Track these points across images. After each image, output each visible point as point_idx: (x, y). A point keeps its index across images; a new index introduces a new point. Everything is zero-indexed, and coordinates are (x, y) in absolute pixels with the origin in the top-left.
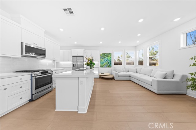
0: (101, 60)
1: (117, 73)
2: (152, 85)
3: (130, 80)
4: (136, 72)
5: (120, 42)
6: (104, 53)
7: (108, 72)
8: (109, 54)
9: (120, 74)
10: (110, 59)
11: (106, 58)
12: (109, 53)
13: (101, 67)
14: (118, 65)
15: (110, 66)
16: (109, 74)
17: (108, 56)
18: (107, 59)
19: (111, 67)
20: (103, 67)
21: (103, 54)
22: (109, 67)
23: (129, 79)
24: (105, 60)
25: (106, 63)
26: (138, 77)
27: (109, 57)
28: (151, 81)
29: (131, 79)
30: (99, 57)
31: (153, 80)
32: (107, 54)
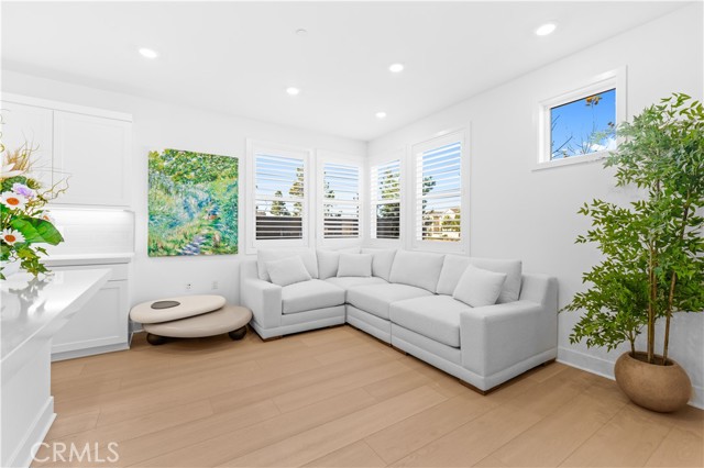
0: (152, 201)
1: (277, 293)
2: (459, 348)
3: (347, 324)
4: (373, 275)
5: (293, 91)
6: (180, 147)
7: (215, 290)
8: (225, 159)
9: (291, 293)
10: (226, 199)
11: (201, 191)
12: (219, 152)
13: (153, 251)
14: (276, 236)
15: (223, 246)
16: (218, 301)
17: (214, 178)
18: (203, 196)
19: (235, 250)
20: (168, 252)
21: (173, 153)
22: (217, 250)
23: (340, 320)
24: (193, 202)
25: (196, 224)
26: (388, 307)
27: (221, 184)
28: (456, 322)
29: (351, 320)
30: (141, 172)
31: (464, 318)
32: (204, 157)
